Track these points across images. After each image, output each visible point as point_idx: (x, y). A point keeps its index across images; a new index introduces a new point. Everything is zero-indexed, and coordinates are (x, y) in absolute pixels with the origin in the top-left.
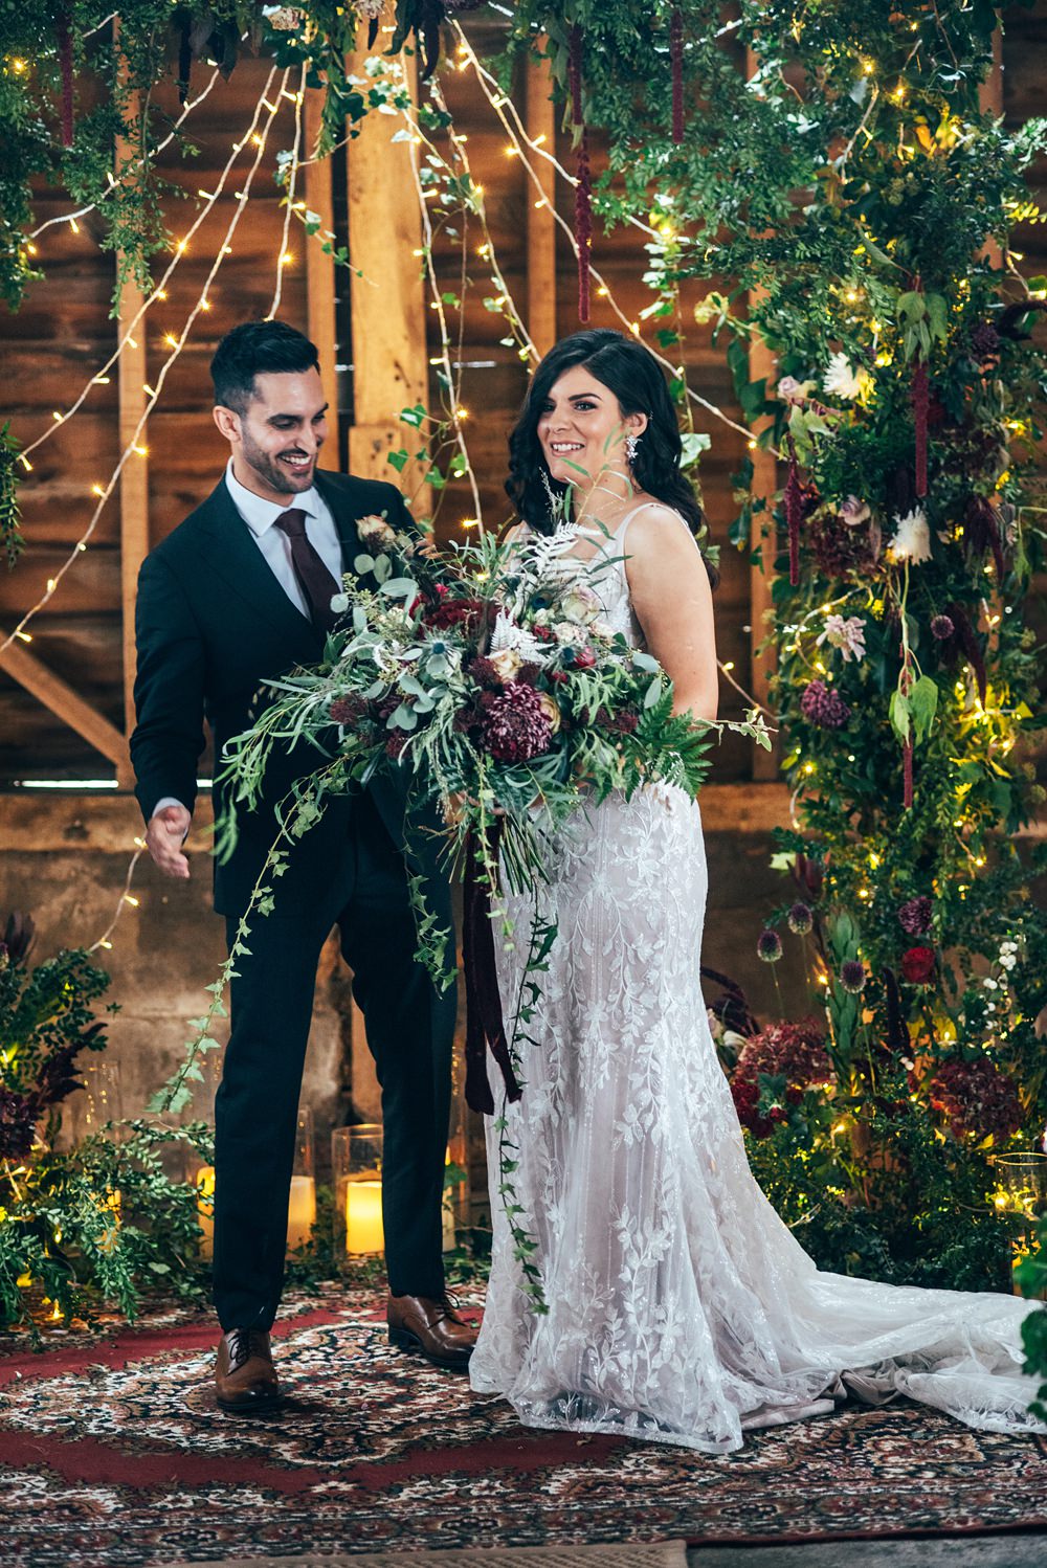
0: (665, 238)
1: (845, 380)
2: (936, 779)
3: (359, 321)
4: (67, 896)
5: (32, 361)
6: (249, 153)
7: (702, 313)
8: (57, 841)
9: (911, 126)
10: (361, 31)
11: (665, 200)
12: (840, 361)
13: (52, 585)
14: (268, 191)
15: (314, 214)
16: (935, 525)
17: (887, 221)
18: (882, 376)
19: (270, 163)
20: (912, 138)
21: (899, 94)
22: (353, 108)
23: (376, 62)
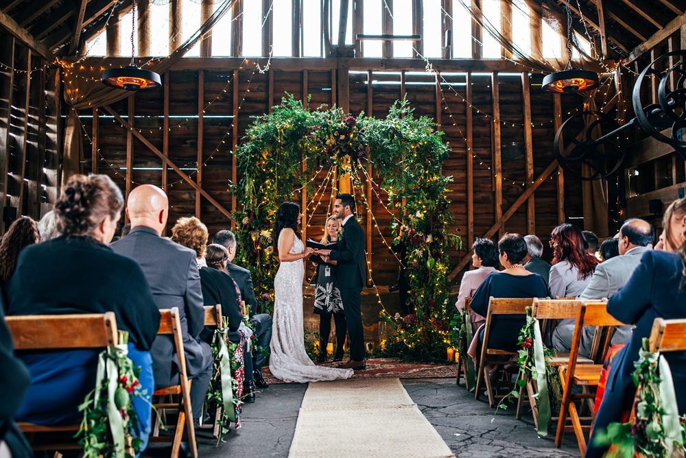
0: (391, 193)
1: (418, 214)
2: (434, 276)
6: (327, 180)
7: (397, 205)
9: (429, 177)
10: (345, 161)
11: (391, 188)
12: (418, 212)
14: (330, 185)
15: (336, 189)
16: (433, 237)
17: (426, 190)
18: (425, 214)
19: (331, 181)
20: (429, 179)
21: (427, 172)
22: (344, 172)
23: (347, 167)
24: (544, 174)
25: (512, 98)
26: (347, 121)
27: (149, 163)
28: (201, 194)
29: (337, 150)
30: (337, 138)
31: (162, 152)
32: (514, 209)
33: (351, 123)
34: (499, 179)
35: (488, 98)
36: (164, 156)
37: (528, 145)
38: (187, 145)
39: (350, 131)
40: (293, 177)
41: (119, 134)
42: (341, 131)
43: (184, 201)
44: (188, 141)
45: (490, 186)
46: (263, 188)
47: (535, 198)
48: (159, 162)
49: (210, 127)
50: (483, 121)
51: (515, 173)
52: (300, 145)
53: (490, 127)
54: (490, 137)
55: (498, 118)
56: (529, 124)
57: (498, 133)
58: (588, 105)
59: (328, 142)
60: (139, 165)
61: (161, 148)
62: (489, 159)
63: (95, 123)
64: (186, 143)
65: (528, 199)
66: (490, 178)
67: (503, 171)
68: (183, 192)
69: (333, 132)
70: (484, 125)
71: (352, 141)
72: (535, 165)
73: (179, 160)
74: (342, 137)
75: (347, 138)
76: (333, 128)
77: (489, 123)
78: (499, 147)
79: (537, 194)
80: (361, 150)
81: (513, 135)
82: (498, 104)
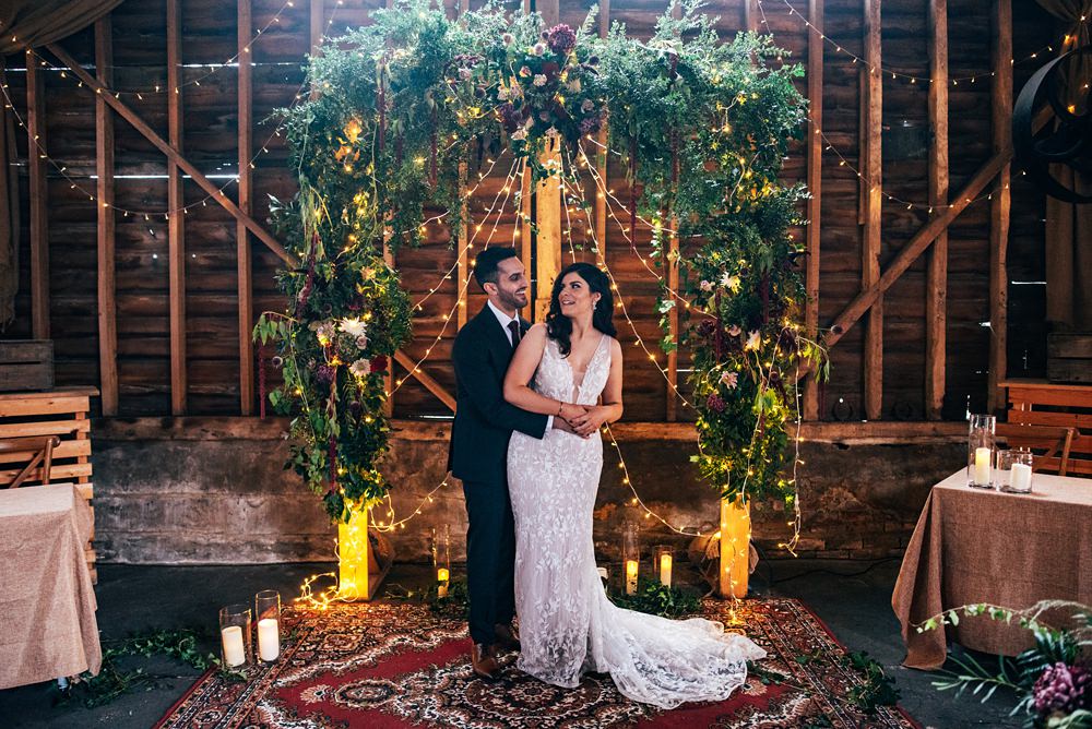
0: (657, 228)
1: (727, 281)
3: (539, 264)
4: (436, 457)
5: (429, 276)
6: (504, 193)
8: (434, 438)
9: (752, 188)
10: (547, 147)
11: (659, 213)
12: (726, 274)
13: (428, 352)
14: (511, 209)
15: (525, 216)
16: (762, 335)
18: (743, 280)
19: (512, 196)
21: (750, 174)
22: (544, 174)
23: (552, 161)
24: (970, 188)
25: (906, 25)
26: (553, 36)
27: (147, 165)
28: (247, 230)
29: (526, 117)
30: (527, 82)
31: (167, 139)
32: (904, 263)
33: (563, 42)
34: (876, 197)
35: (855, 24)
36: (171, 148)
37: (940, 125)
38: (222, 127)
39: (560, 62)
40: (423, 187)
41: (84, 106)
42: (537, 65)
43: (217, 243)
44: (222, 118)
45: (853, 212)
46: (349, 213)
47: (949, 239)
48: (162, 161)
49: (266, 86)
50: (843, 73)
51: (909, 185)
52: (432, 102)
53: (858, 87)
54: (858, 109)
55: (879, 65)
56: (940, 82)
57: (877, 98)
58: (1075, 38)
59: (503, 92)
60: (127, 170)
61: (164, 133)
62: (856, 153)
63: (31, 81)
64: (219, 122)
65: (933, 242)
66: (853, 197)
67: (884, 182)
68: (216, 224)
69: (517, 67)
70: (844, 83)
71: (564, 92)
72: (952, 171)
73: (206, 158)
74: (541, 80)
75: (553, 84)
76: (517, 56)
77: (858, 79)
78: (879, 129)
79: (954, 232)
80: (588, 115)
81: (907, 104)
82: (879, 36)
